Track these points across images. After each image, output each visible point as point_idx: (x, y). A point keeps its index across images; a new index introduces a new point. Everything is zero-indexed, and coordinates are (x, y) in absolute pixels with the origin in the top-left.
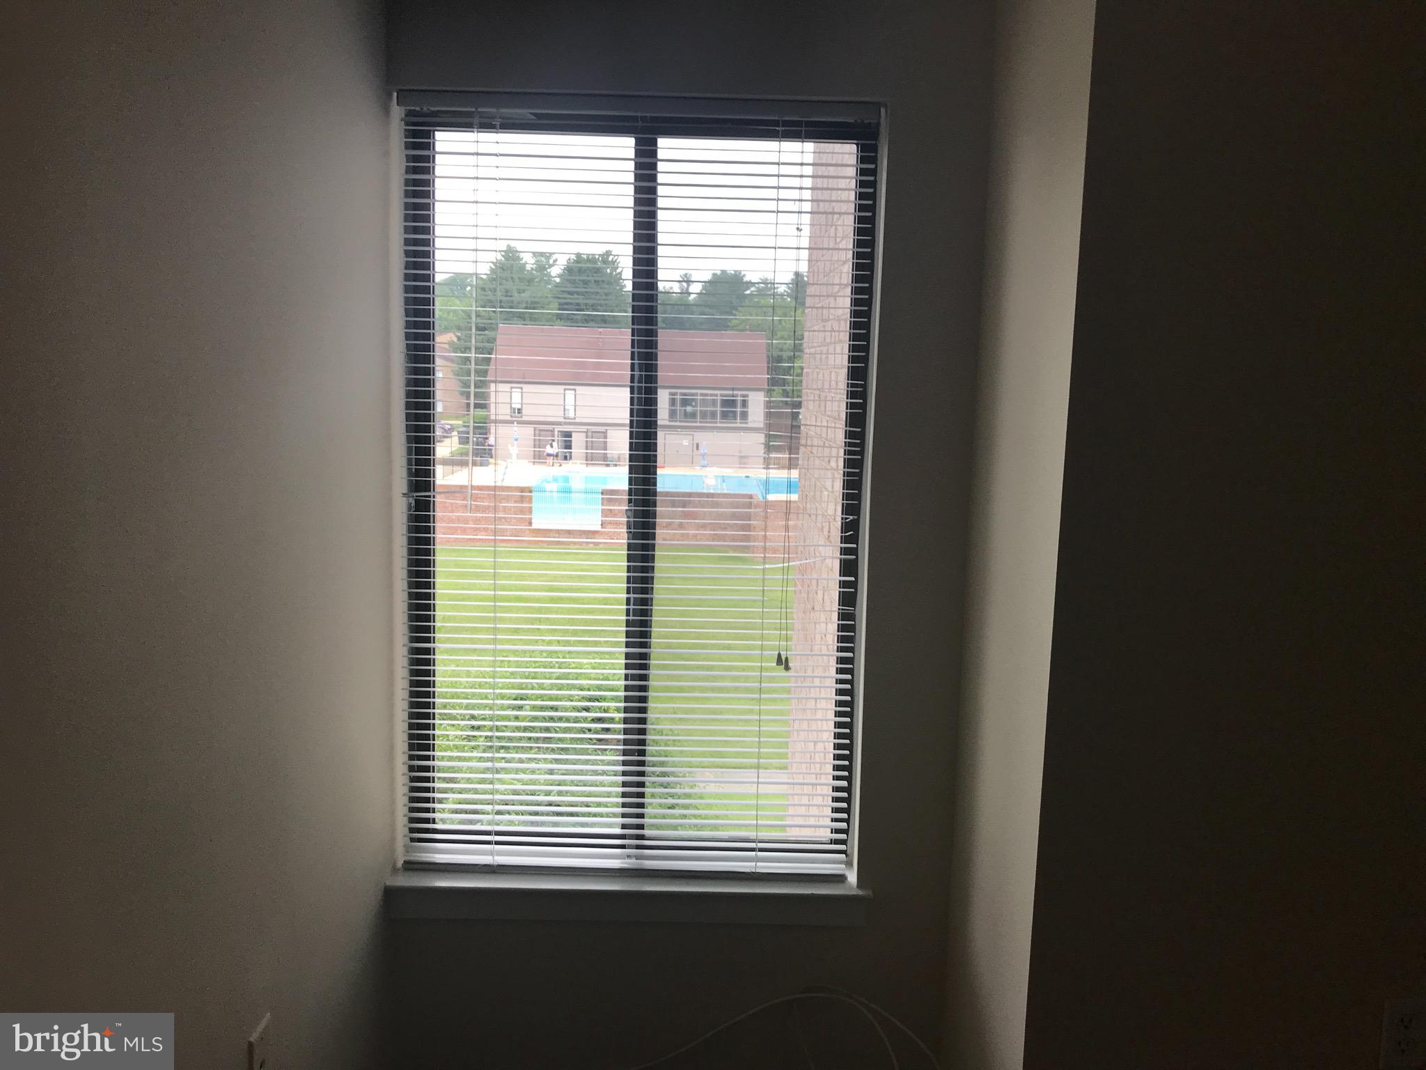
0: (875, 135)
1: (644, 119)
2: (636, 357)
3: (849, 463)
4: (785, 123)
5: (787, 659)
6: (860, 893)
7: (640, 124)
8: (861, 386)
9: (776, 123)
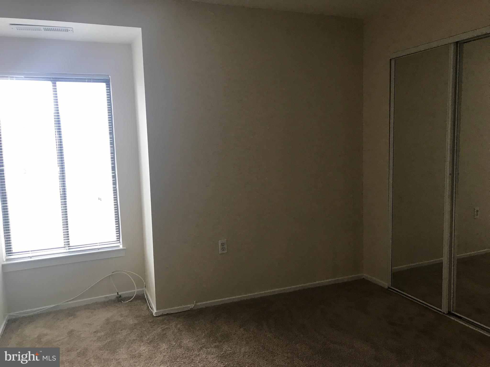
0: (109, 82)
1: (53, 78)
2: (56, 129)
3: (111, 153)
4: (87, 79)
5: (101, 199)
6: (123, 248)
7: (52, 79)
8: (112, 136)
9: (85, 79)
